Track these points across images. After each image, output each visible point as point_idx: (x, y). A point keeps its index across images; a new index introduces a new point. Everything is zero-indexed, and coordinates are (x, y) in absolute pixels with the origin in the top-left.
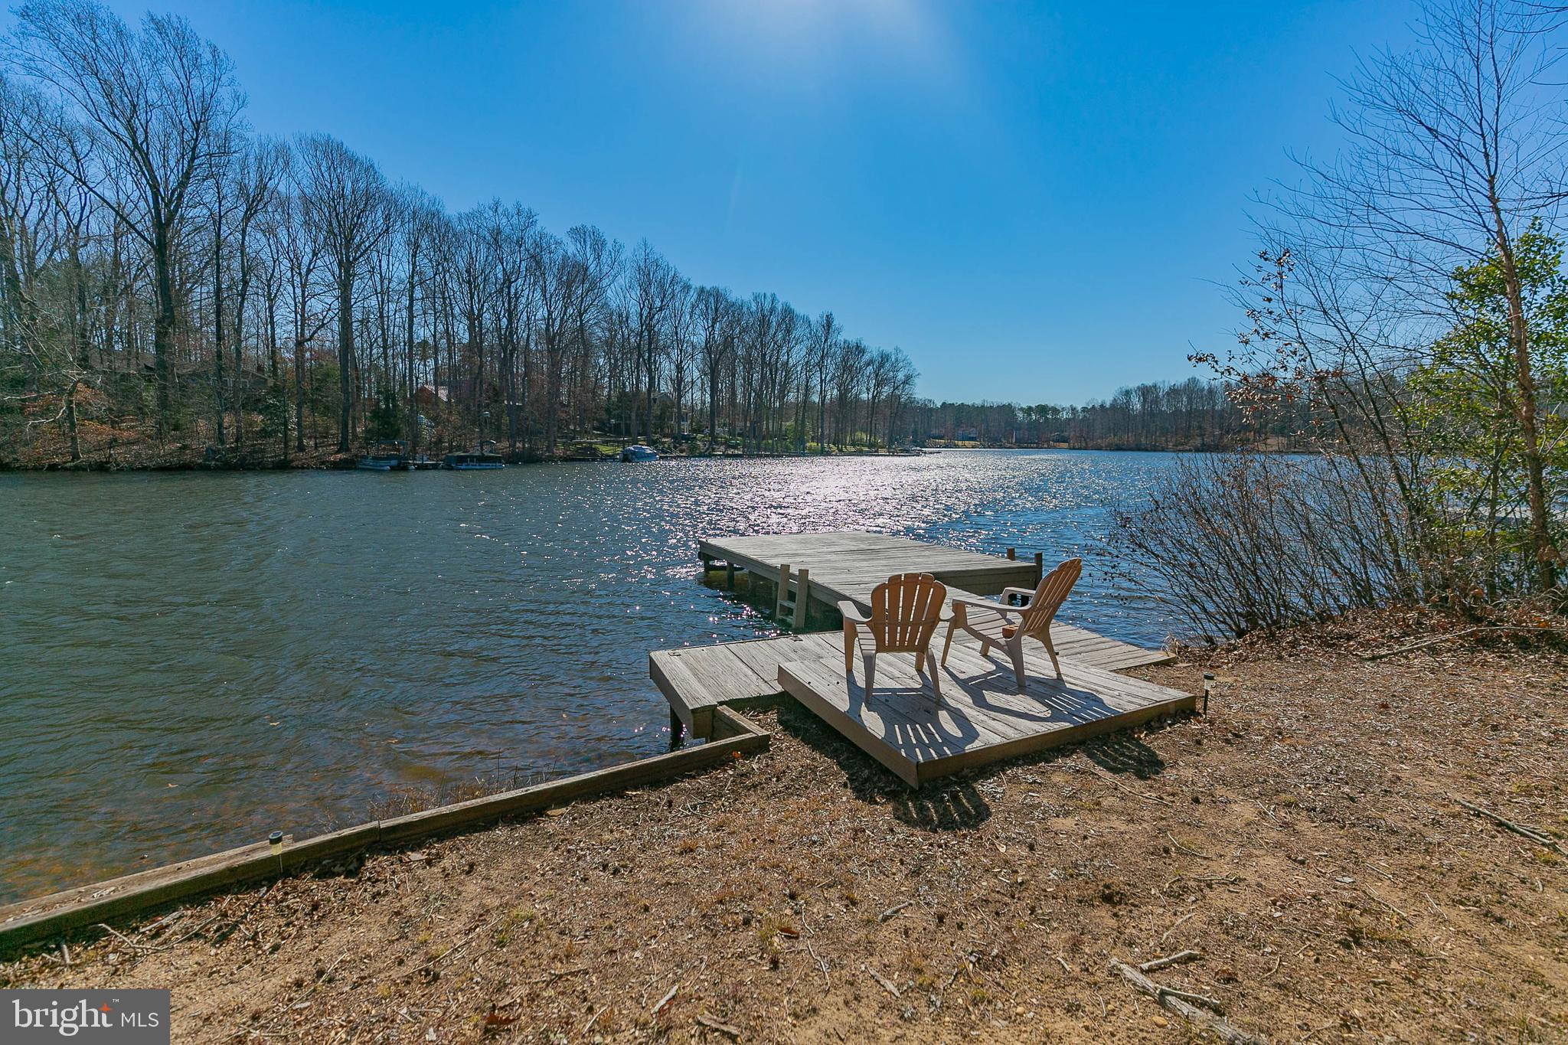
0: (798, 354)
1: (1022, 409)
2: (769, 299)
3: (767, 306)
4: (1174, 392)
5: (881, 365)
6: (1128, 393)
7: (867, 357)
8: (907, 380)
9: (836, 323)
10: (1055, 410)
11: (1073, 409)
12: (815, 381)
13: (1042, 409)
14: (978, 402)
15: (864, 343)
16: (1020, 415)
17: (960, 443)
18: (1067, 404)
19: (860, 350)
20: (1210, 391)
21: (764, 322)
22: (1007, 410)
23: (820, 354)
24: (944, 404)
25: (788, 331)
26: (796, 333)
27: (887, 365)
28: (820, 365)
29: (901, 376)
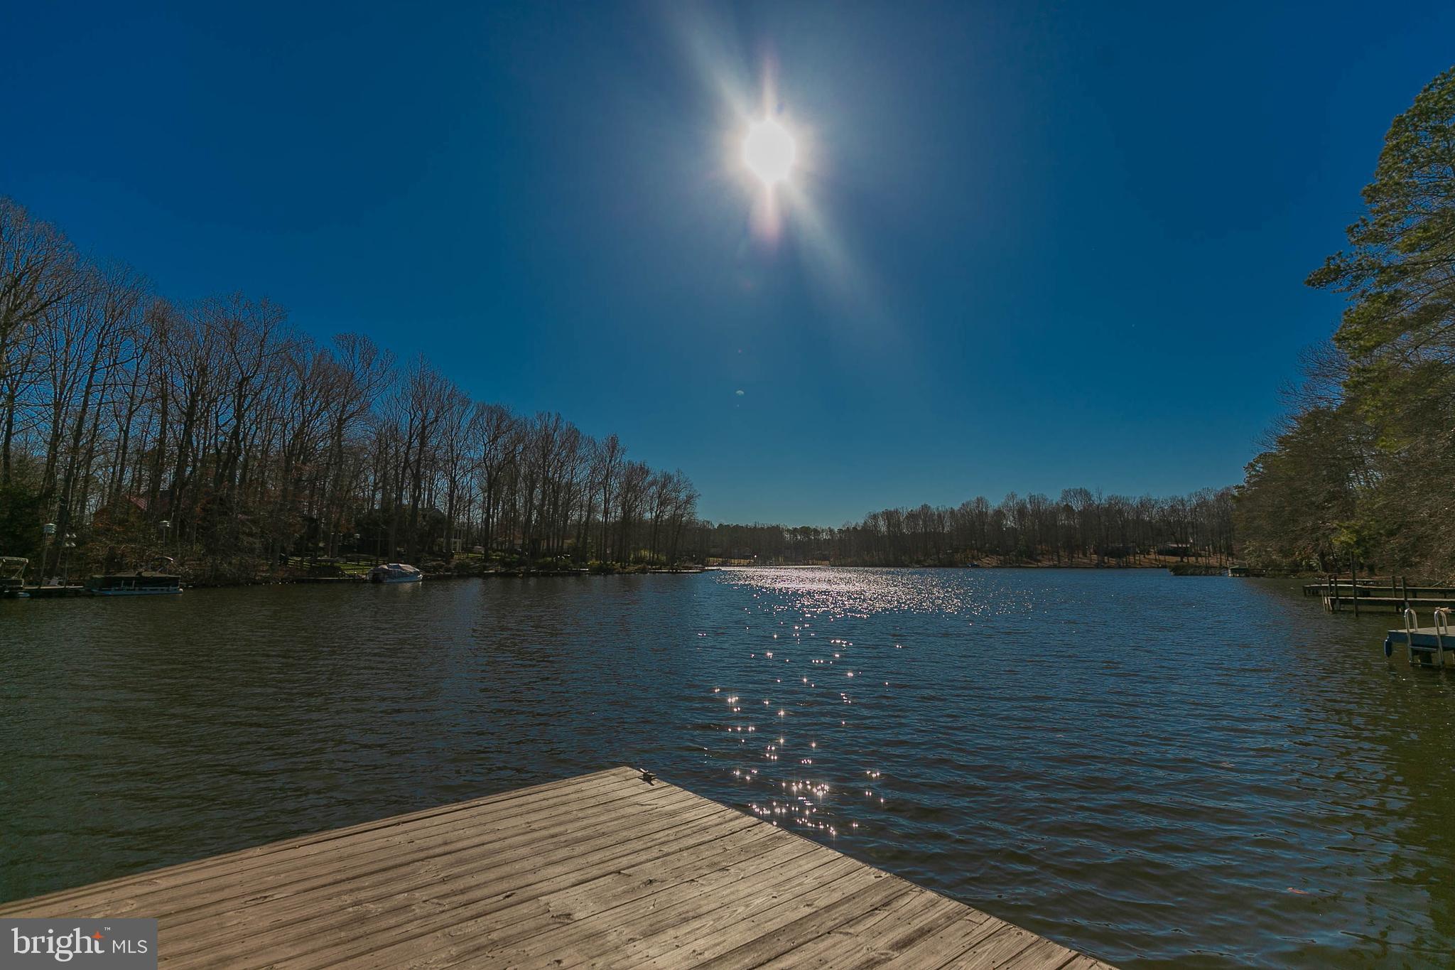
0: (582, 473)
1: (788, 530)
2: (553, 419)
3: (551, 424)
4: (912, 516)
5: (664, 486)
6: (875, 517)
7: (650, 478)
8: (689, 500)
9: (621, 444)
10: (816, 531)
11: (831, 531)
12: (600, 498)
13: (805, 531)
14: (751, 524)
15: (649, 465)
16: (787, 536)
17: (736, 561)
18: (826, 527)
19: (644, 471)
20: (939, 515)
21: (547, 439)
22: (776, 531)
23: (604, 472)
24: (720, 525)
25: (572, 450)
26: (581, 452)
27: (670, 487)
28: (605, 484)
29: (683, 496)
